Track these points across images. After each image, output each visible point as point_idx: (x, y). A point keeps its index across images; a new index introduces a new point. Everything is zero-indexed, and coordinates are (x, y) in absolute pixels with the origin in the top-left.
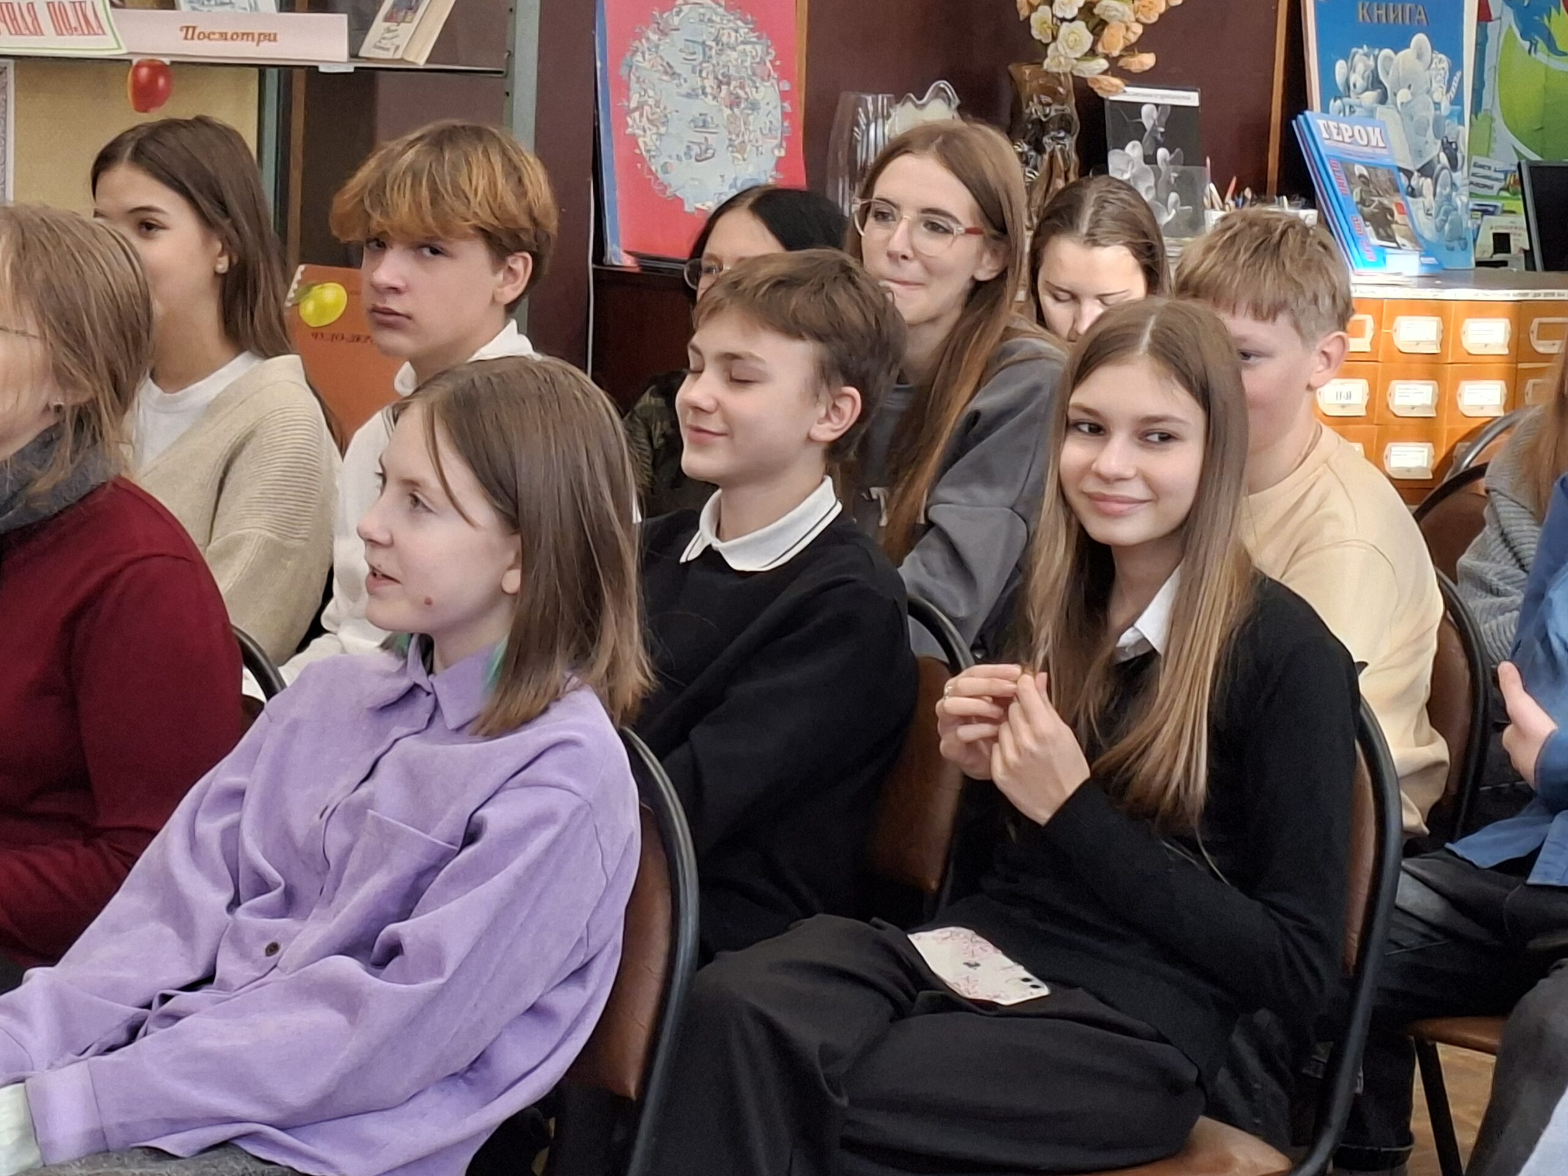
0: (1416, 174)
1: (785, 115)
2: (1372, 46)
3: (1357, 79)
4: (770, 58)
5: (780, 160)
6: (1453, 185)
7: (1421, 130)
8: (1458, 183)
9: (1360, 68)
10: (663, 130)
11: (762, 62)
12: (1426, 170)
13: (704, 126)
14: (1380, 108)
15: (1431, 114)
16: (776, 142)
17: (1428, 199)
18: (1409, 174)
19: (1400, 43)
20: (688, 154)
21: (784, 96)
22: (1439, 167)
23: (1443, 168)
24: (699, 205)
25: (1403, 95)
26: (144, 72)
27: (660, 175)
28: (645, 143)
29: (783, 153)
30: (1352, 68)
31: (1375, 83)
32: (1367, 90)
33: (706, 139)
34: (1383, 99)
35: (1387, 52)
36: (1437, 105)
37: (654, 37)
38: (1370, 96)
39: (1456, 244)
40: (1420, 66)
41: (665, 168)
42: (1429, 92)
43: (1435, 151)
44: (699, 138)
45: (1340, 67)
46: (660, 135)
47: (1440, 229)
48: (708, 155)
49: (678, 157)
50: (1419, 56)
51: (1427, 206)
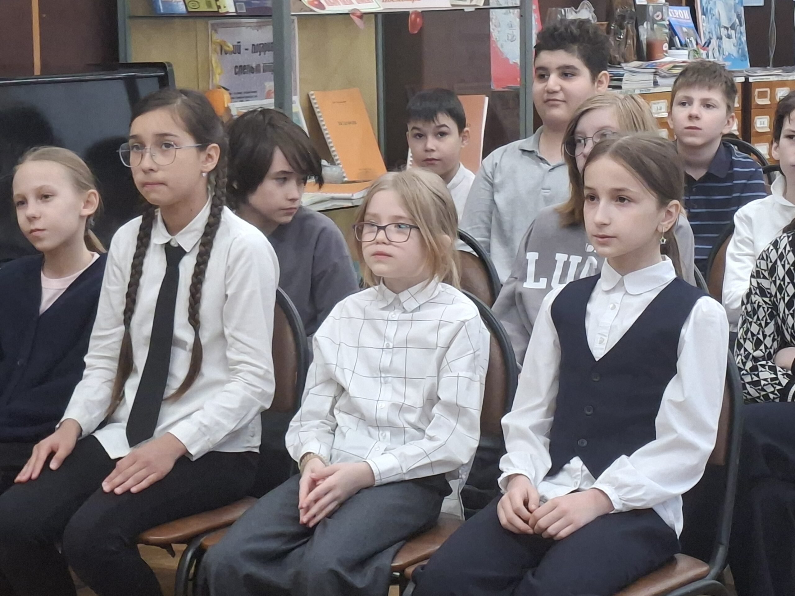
0: (730, 29)
6: (741, 33)
7: (730, 10)
8: (742, 31)
12: (733, 27)
13: (512, 27)
14: (718, 1)
17: (734, 40)
18: (727, 29)
20: (508, 39)
22: (736, 25)
23: (738, 26)
24: (514, 61)
26: (413, 16)
27: (501, 49)
28: (495, 36)
33: (513, 32)
39: (743, 58)
41: (502, 46)
43: (735, 18)
44: (510, 32)
46: (499, 32)
47: (738, 52)
48: (514, 39)
49: (505, 41)
51: (734, 42)
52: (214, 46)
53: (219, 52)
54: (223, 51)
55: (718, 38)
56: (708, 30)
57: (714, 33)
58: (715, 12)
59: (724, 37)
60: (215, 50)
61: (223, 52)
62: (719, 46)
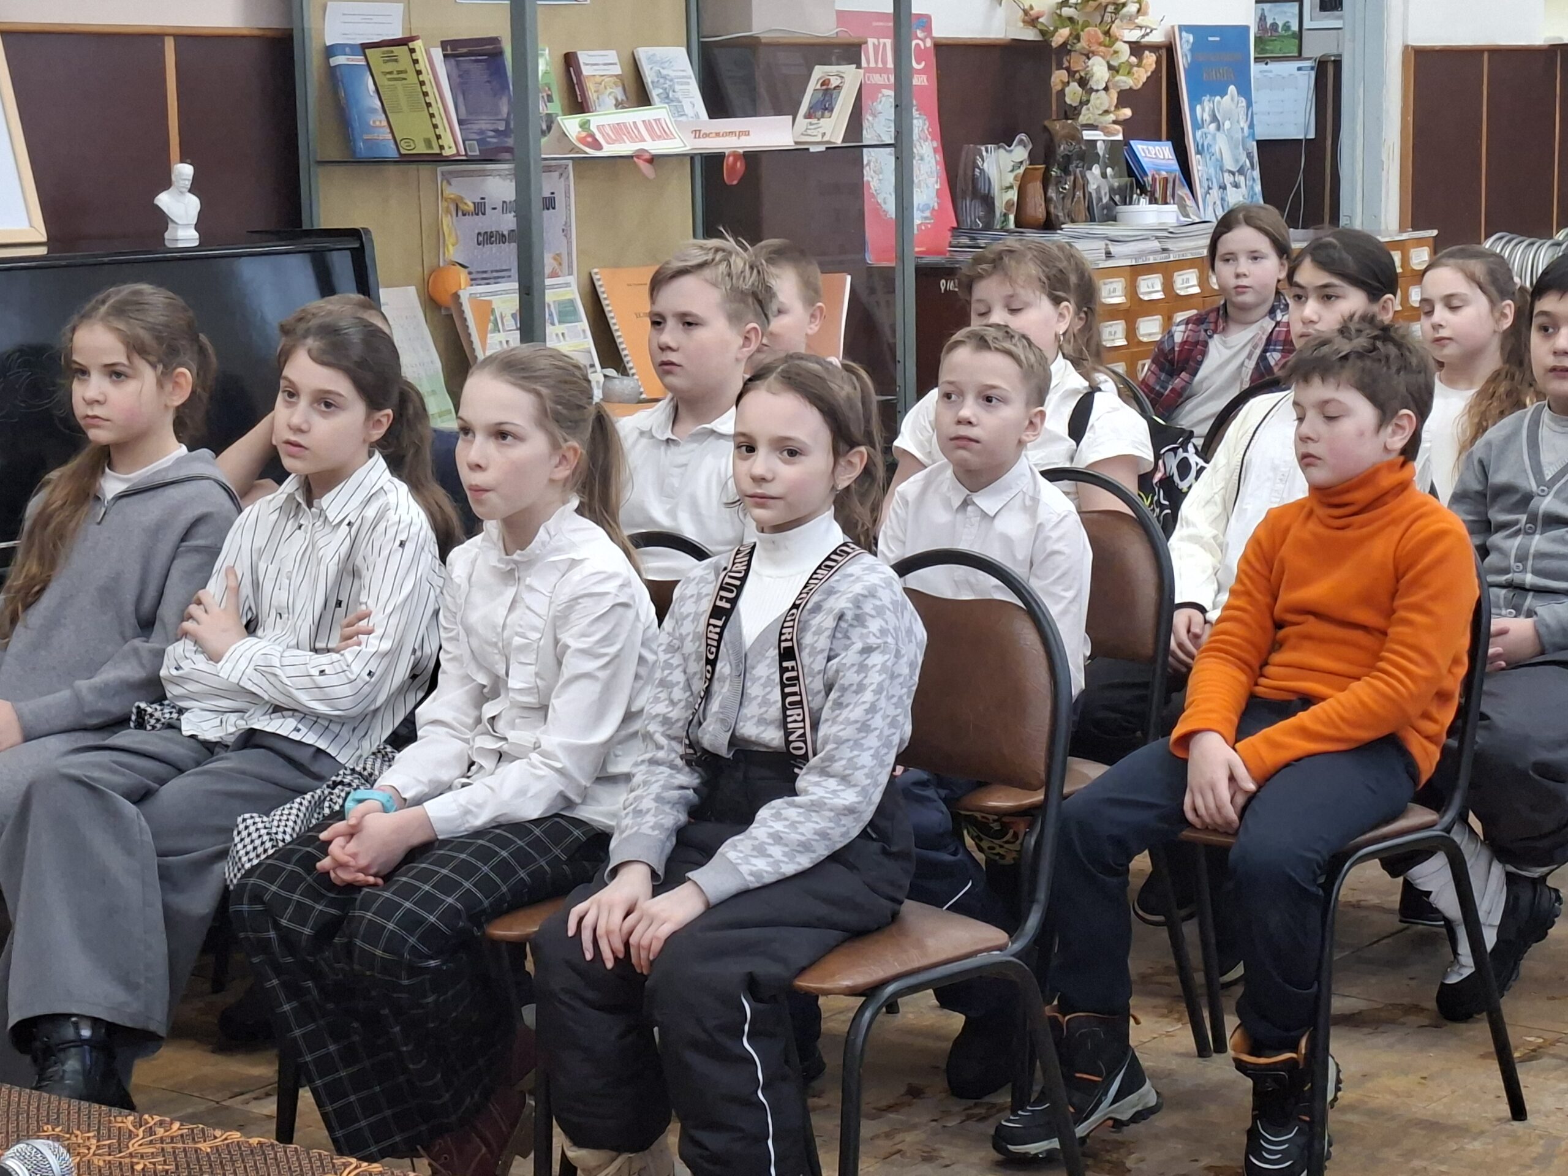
0: (1237, 174)
1: (937, 163)
2: (1211, 95)
3: (1206, 117)
4: (926, 127)
5: (938, 190)
6: (1254, 179)
7: (1237, 147)
8: (1255, 176)
9: (1207, 109)
10: (881, 177)
11: (923, 130)
12: (1241, 171)
14: (1218, 134)
15: (1239, 136)
16: (934, 179)
17: (1243, 187)
18: (1233, 174)
19: (1223, 93)
21: (935, 150)
22: (1246, 168)
23: (1248, 168)
25: (1227, 125)
29: (937, 186)
30: (1203, 110)
31: (1214, 119)
32: (1211, 122)
34: (1218, 128)
35: (1218, 98)
36: (1242, 129)
37: (870, 118)
38: (1213, 126)
40: (1233, 107)
41: (885, 200)
42: (1238, 122)
43: (1244, 159)
45: (1199, 108)
46: (880, 180)
50: (1232, 99)
51: (1243, 193)
52: (445, 204)
53: (454, 214)
54: (459, 210)
55: (1220, 187)
56: (1205, 177)
57: (1214, 180)
58: (1216, 149)
59: (1229, 186)
60: (447, 211)
61: (460, 213)
62: (1223, 199)
